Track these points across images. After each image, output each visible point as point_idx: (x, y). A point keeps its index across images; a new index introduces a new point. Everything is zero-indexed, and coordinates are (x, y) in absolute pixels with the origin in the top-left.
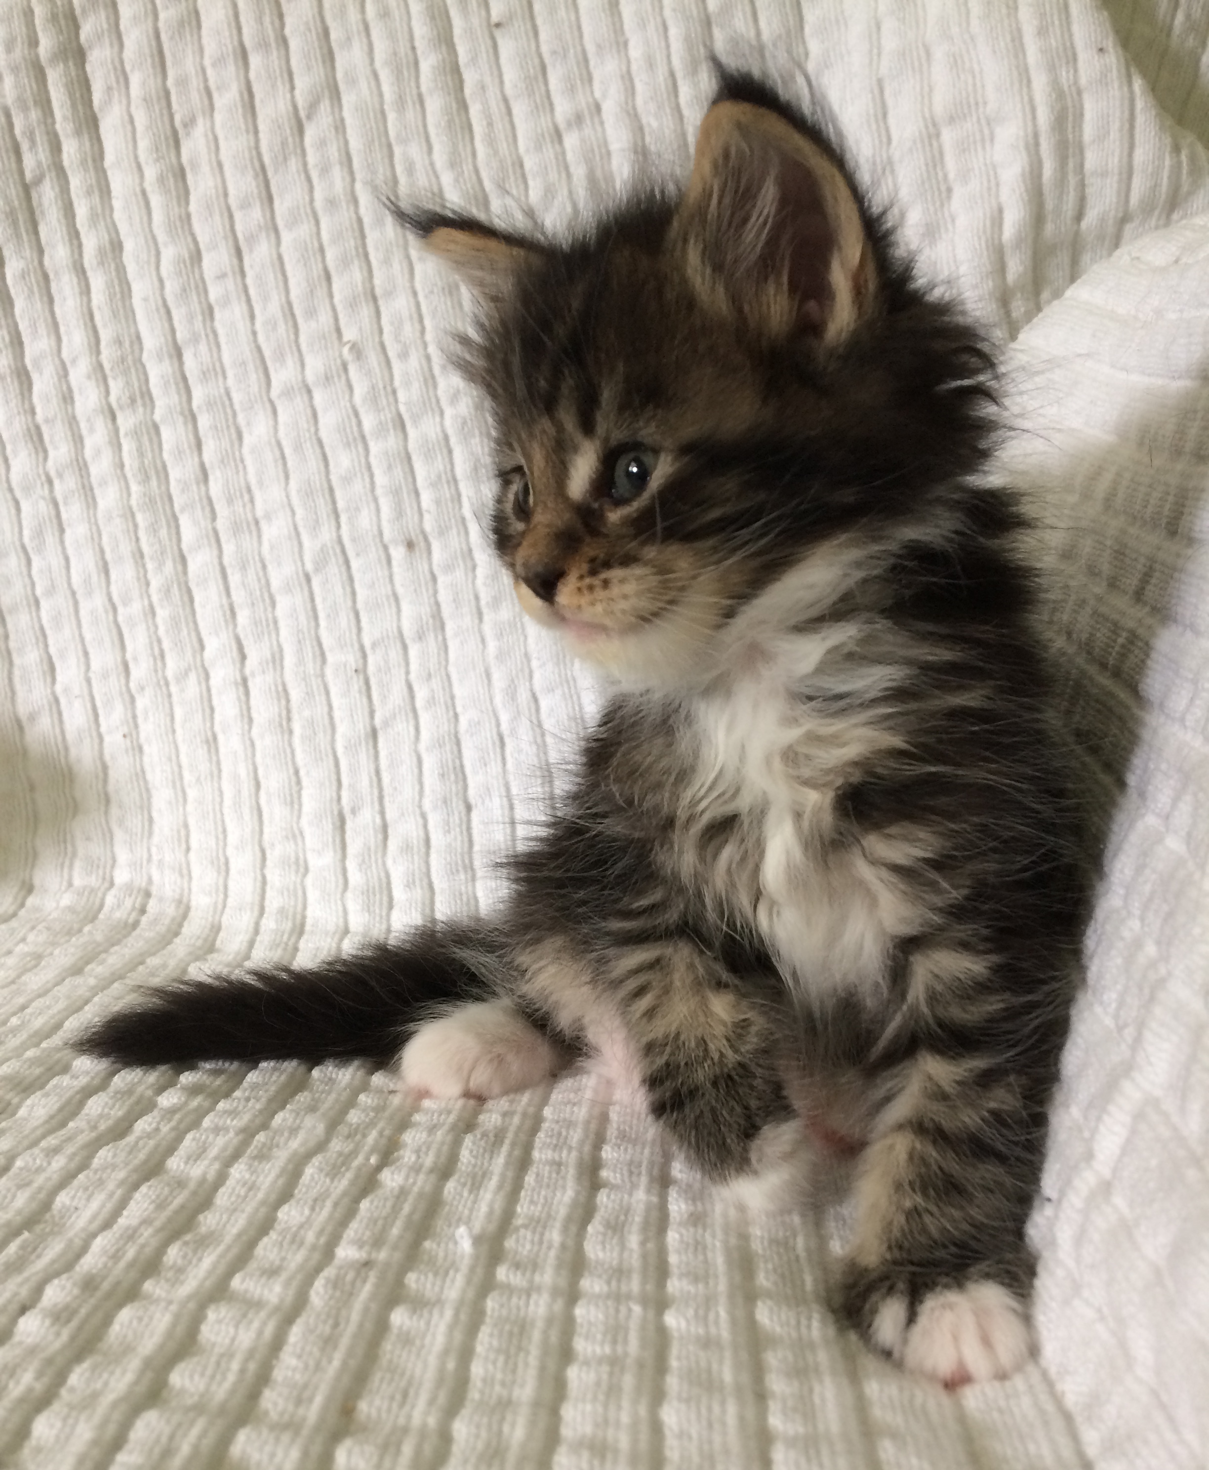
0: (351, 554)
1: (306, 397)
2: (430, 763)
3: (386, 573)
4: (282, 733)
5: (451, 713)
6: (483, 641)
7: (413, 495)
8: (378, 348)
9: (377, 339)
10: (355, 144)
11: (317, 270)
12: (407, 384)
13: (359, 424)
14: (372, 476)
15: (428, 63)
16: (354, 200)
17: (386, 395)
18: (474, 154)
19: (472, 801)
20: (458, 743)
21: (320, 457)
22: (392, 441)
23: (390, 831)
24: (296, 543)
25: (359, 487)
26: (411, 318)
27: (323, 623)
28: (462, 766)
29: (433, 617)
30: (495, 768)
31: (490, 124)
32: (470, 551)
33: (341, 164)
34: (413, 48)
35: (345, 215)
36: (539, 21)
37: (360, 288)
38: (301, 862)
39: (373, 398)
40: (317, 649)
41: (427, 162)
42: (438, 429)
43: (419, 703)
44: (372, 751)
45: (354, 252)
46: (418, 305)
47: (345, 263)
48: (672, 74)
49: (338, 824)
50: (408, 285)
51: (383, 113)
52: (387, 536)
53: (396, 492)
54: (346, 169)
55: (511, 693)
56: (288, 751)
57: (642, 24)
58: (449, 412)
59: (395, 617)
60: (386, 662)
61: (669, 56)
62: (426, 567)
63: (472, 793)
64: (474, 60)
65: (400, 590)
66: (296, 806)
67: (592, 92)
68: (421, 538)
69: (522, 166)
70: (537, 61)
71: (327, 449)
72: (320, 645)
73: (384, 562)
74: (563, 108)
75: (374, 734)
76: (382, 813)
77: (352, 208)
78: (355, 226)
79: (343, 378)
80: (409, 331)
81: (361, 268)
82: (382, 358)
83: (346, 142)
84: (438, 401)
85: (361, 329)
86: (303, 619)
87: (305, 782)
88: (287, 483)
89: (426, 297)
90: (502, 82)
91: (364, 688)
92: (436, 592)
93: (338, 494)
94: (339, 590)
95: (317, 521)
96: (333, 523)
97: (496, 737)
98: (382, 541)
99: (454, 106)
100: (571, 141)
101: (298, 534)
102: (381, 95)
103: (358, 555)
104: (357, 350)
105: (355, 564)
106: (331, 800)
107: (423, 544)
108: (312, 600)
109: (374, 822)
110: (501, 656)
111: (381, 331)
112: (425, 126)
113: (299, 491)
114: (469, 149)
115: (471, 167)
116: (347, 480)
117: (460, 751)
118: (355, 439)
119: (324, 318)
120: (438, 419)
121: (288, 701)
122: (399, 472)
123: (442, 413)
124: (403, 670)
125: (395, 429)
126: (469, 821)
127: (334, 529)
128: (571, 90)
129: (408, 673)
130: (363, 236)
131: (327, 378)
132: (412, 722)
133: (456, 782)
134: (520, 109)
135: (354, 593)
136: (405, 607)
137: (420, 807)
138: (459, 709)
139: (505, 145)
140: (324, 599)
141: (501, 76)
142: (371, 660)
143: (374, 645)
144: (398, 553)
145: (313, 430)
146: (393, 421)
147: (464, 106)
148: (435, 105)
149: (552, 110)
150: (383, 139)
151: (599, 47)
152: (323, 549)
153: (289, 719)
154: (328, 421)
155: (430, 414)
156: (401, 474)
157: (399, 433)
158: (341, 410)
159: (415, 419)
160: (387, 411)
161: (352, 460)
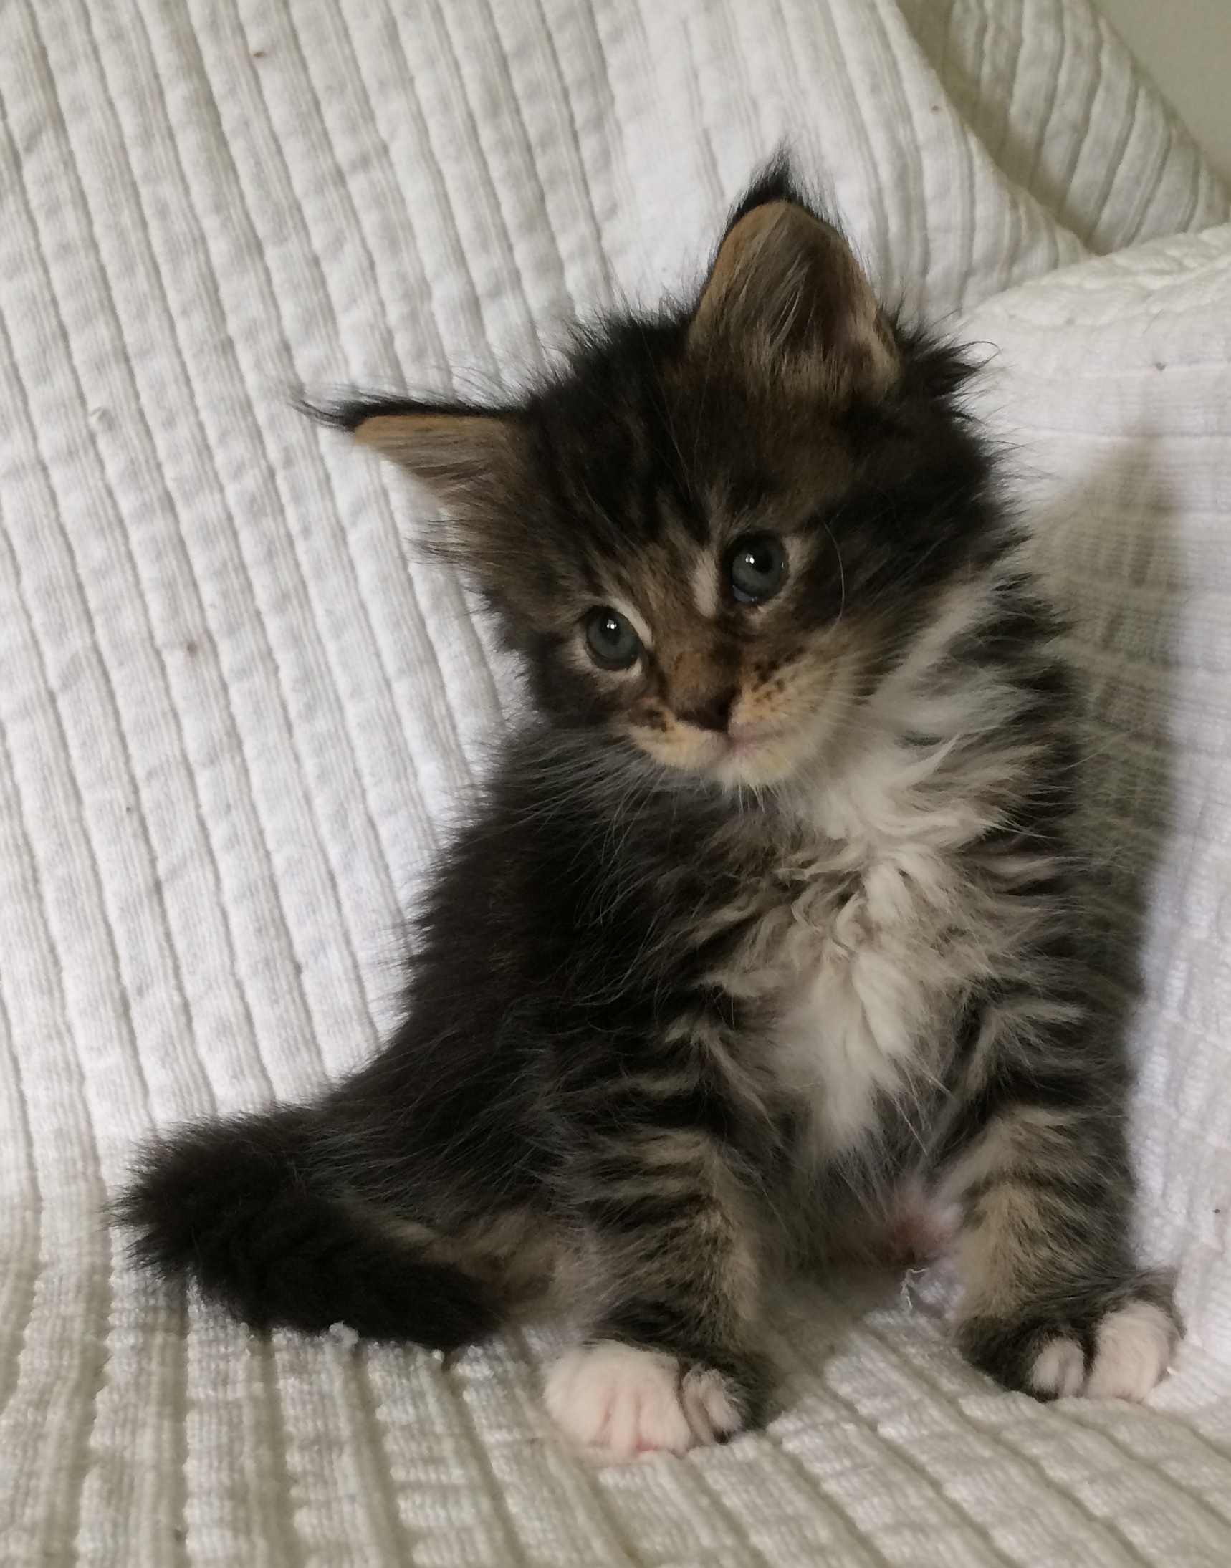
0: (110, 662)
1: (40, 475)
2: (239, 919)
3: (161, 684)
4: (29, 900)
5: (261, 852)
6: (297, 758)
7: (191, 588)
8: (137, 417)
9: (133, 406)
10: (90, 181)
11: (50, 326)
12: (176, 456)
13: (115, 505)
14: (134, 568)
15: (176, 95)
16: (94, 245)
17: (149, 471)
18: (242, 196)
19: (301, 959)
20: (275, 889)
21: (64, 547)
22: (160, 524)
23: (194, 1011)
24: (33, 655)
25: (117, 582)
26: (176, 381)
27: (75, 752)
28: (282, 917)
29: (228, 734)
30: (327, 914)
31: (258, 163)
32: (270, 651)
33: (74, 203)
34: (157, 76)
35: (84, 262)
36: (307, 52)
37: (108, 346)
38: (73, 1067)
39: (132, 474)
40: (69, 785)
41: (185, 204)
42: (220, 509)
43: (217, 841)
44: (157, 909)
45: (97, 305)
46: (183, 365)
47: (87, 318)
48: (471, 116)
49: (121, 1010)
50: (170, 342)
51: (123, 147)
52: (160, 637)
53: (169, 586)
54: (80, 212)
55: (341, 819)
56: (39, 922)
57: (431, 62)
58: (231, 490)
59: (175, 736)
60: (168, 795)
61: (465, 96)
62: (214, 673)
63: (299, 948)
64: (232, 91)
65: (181, 704)
66: (57, 995)
67: (377, 131)
68: (205, 638)
69: (299, 209)
70: (309, 96)
71: (72, 537)
72: (73, 780)
73: (157, 670)
74: (344, 149)
75: (158, 888)
76: (180, 988)
77: (92, 256)
78: (97, 274)
79: (92, 453)
80: (173, 394)
81: (107, 324)
82: (140, 427)
83: (78, 179)
84: (216, 475)
85: (111, 393)
86: (47, 749)
87: (65, 960)
88: (19, 582)
89: (194, 356)
90: (268, 118)
91: (139, 831)
92: (228, 704)
93: (90, 592)
94: (96, 710)
95: (63, 625)
96: (85, 625)
97: (325, 876)
98: (152, 645)
99: (213, 140)
100: (357, 184)
101: (36, 643)
102: (118, 126)
103: (121, 664)
104: (107, 417)
105: (115, 676)
106: (108, 979)
107: (207, 646)
108: (59, 723)
109: (171, 1001)
110: (323, 776)
111: (137, 396)
112: (178, 163)
113: (36, 591)
114: (235, 190)
115: (240, 210)
116: (101, 574)
117: (277, 898)
118: (110, 524)
119: (62, 381)
120: (217, 497)
121: (32, 857)
122: (171, 560)
123: (221, 489)
124: (192, 804)
125: (163, 509)
126: (300, 986)
127: (87, 634)
128: (353, 129)
129: (198, 806)
130: (107, 288)
131: (70, 453)
132: (209, 868)
133: (278, 937)
134: (293, 149)
135: (116, 713)
136: (188, 724)
137: (233, 974)
138: (271, 846)
139: (278, 186)
140: (77, 723)
141: (266, 110)
142: (145, 795)
143: (150, 775)
144: (175, 660)
145: (53, 515)
146: (160, 498)
147: (223, 142)
148: (189, 142)
149: (331, 149)
150: (127, 177)
151: (383, 85)
152: (74, 659)
153: (36, 881)
154: (72, 505)
155: (207, 491)
156: (174, 563)
157: (168, 515)
158: (90, 490)
159: (188, 498)
160: (151, 489)
161: (109, 550)
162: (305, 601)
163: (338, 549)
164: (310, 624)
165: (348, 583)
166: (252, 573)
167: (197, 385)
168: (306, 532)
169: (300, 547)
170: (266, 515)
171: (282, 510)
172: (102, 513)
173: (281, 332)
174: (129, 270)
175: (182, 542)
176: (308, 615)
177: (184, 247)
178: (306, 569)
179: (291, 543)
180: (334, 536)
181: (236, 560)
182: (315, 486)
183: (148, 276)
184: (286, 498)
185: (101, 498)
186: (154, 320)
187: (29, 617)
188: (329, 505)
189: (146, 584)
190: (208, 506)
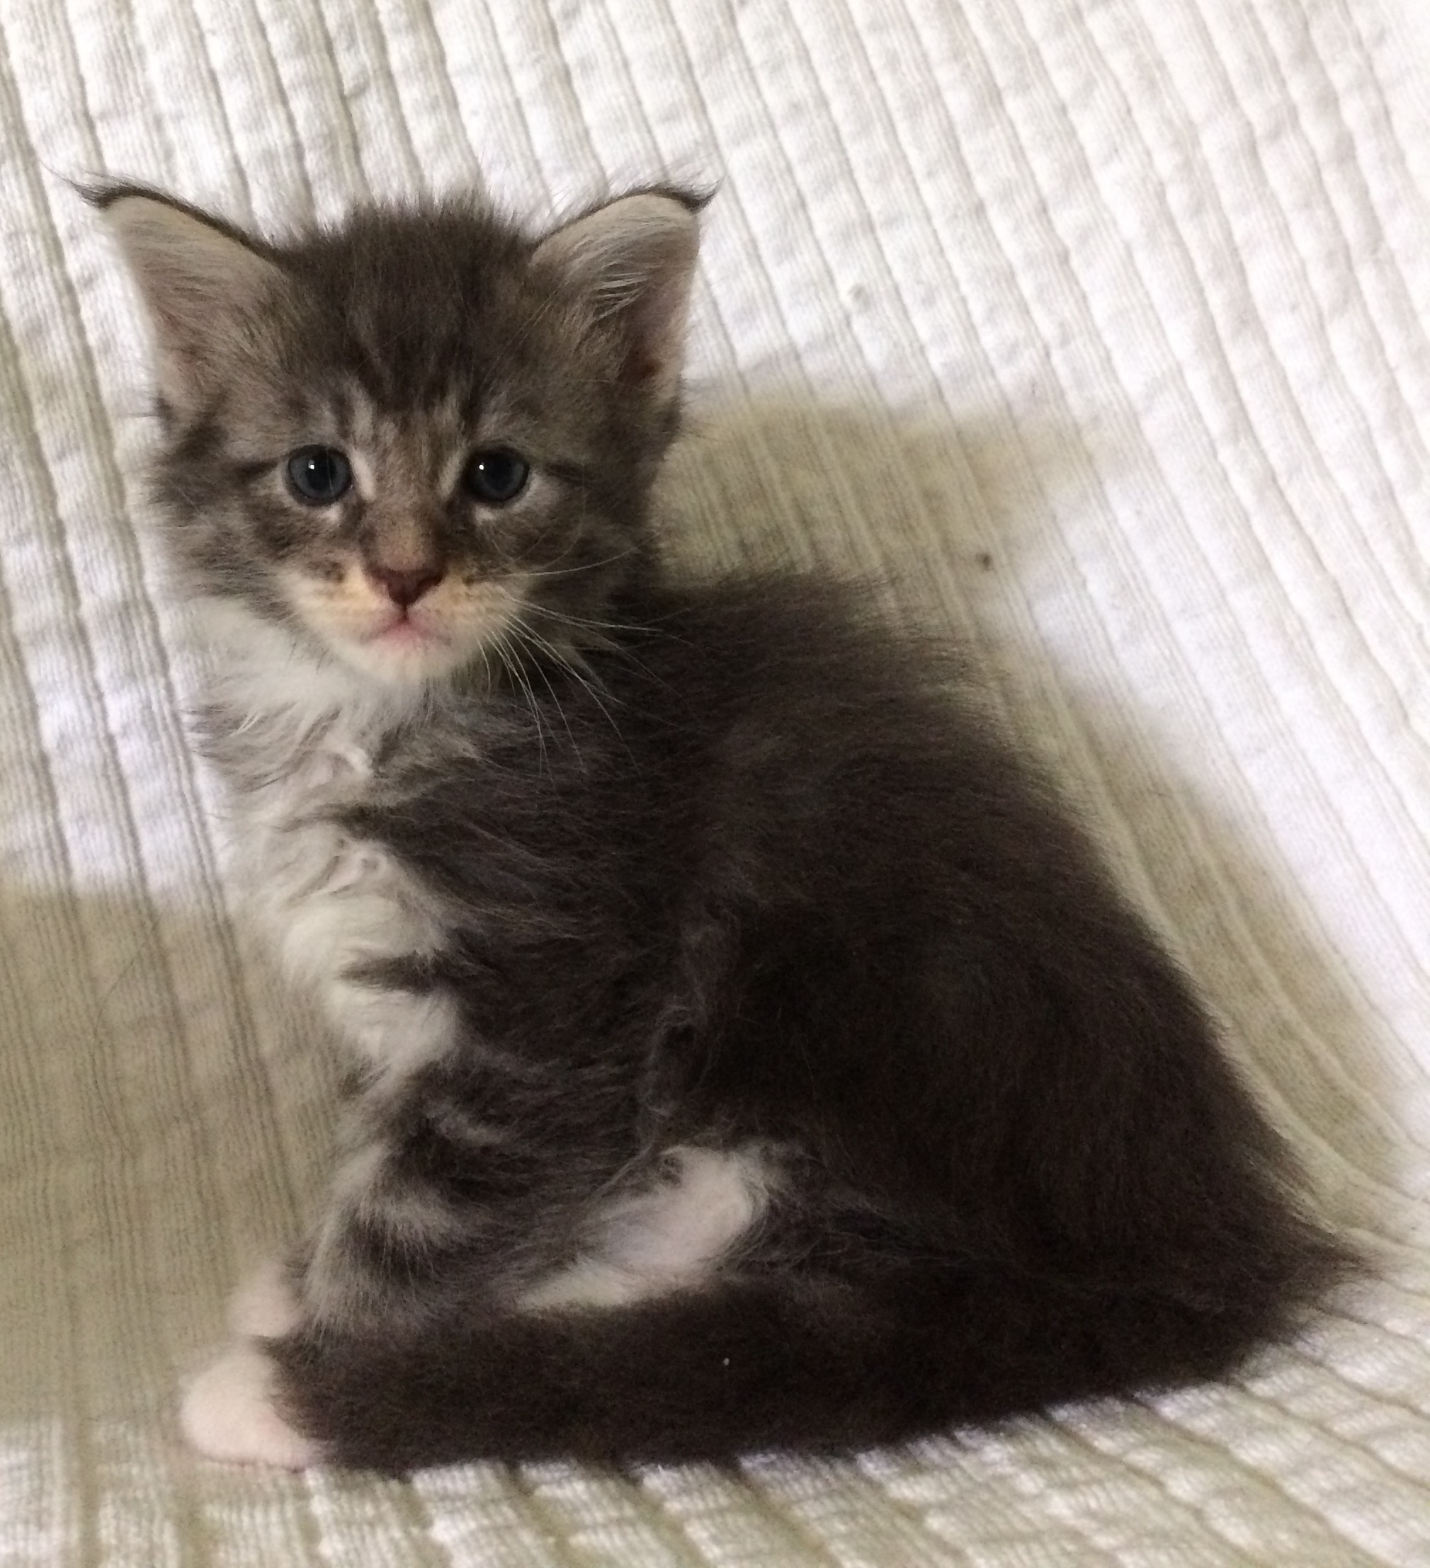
167: (953, 256)
173: (1038, 191)
174: (864, 129)
177: (922, 102)
183: (886, 134)
186: (897, 184)
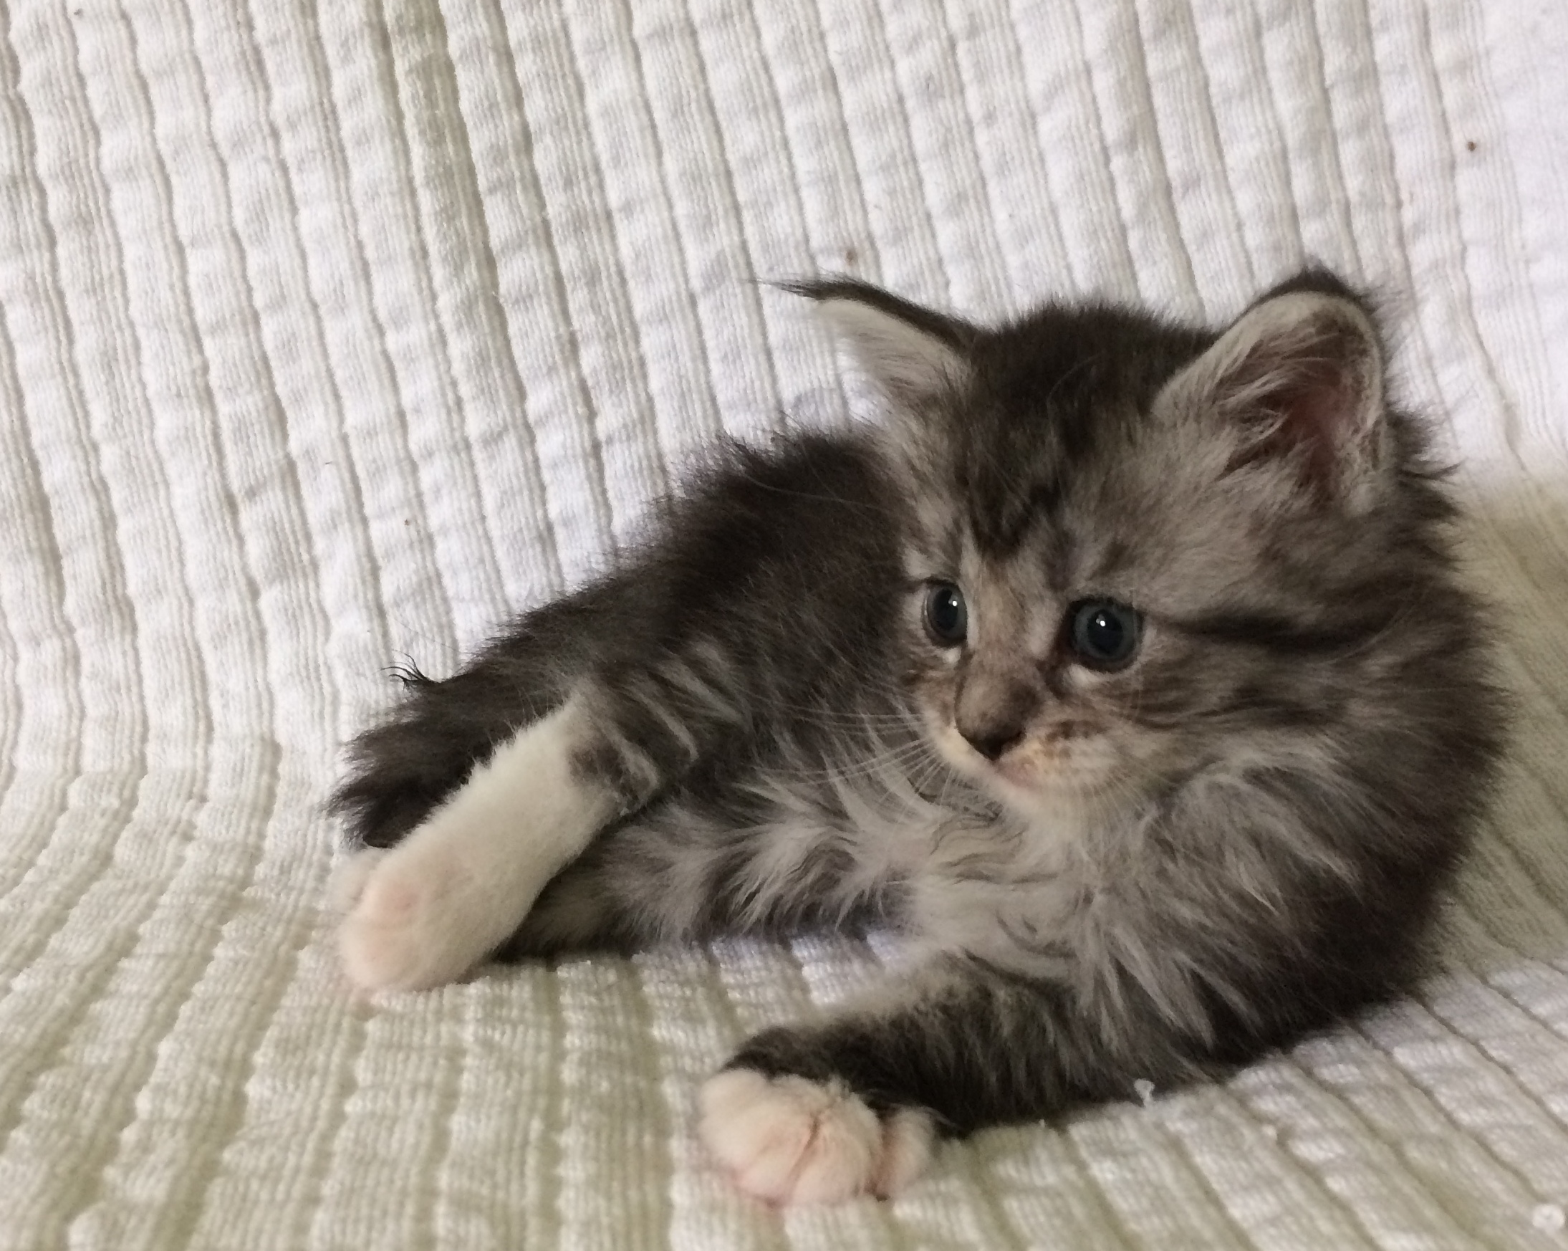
0: (757, 267)
1: (688, 41)
7: (853, 185)
12: (844, 24)
13: (771, 81)
14: (789, 158)
17: (811, 42)
21: (712, 130)
22: (821, 107)
24: (674, 249)
25: (771, 173)
27: (716, 366)
32: (940, 263)
42: (890, 88)
52: (813, 241)
53: (829, 180)
58: (904, 66)
68: (865, 243)
71: (721, 117)
86: (685, 359)
88: (660, 163)
93: (739, 183)
94: (740, 319)
95: (708, 218)
96: (733, 220)
98: (805, 248)
107: (869, 253)
113: (680, 174)
116: (753, 162)
118: (765, 105)
120: (888, 75)
122: (831, 148)
123: (893, 65)
125: (824, 89)
127: (734, 230)
131: (724, 16)
140: (718, 333)
143: (798, 402)
145: (701, 87)
146: (823, 78)
152: (720, 259)
154: (723, 80)
155: (876, 66)
156: (836, 154)
157: (831, 95)
158: (743, 62)
159: (855, 73)
160: (813, 64)
161: (762, 134)
162: (984, 202)
163: (1027, 139)
164: (988, 231)
165: (1037, 183)
166: (923, 167)
168: (990, 118)
169: (982, 137)
170: (943, 96)
171: (962, 91)
172: (756, 91)
175: (845, 128)
176: (986, 219)
178: (988, 164)
179: (971, 132)
180: (1023, 125)
181: (906, 152)
182: (1004, 61)
184: (967, 75)
185: (757, 74)
187: (671, 207)
188: (1019, 85)
189: (802, 177)
190: (876, 87)
